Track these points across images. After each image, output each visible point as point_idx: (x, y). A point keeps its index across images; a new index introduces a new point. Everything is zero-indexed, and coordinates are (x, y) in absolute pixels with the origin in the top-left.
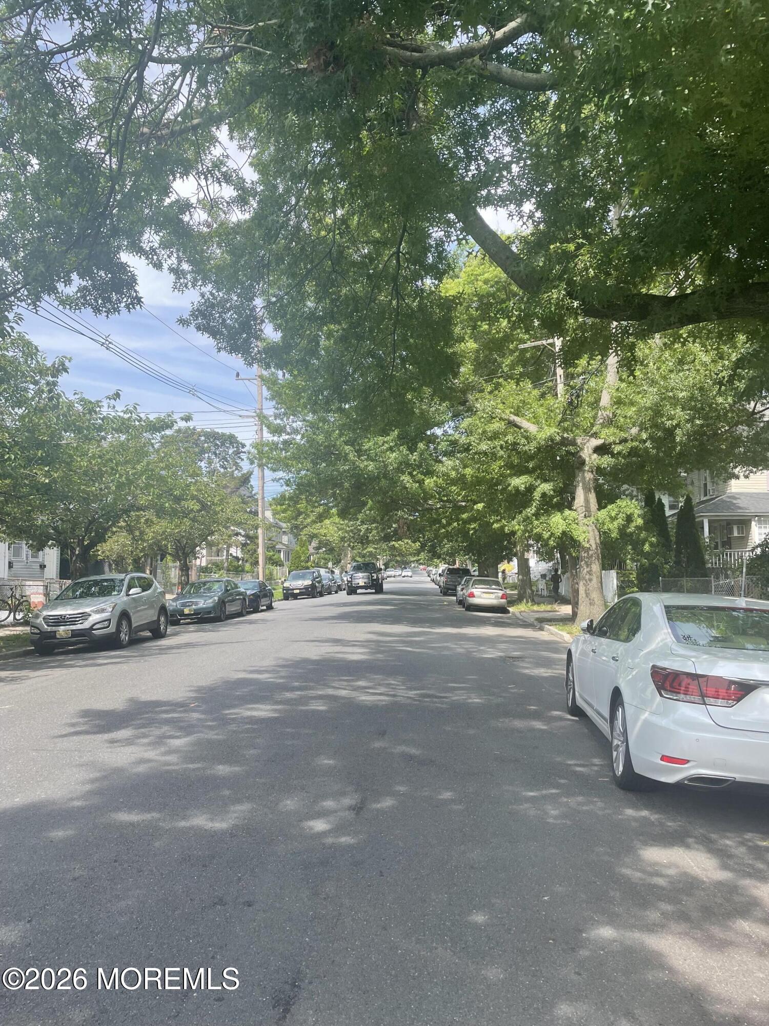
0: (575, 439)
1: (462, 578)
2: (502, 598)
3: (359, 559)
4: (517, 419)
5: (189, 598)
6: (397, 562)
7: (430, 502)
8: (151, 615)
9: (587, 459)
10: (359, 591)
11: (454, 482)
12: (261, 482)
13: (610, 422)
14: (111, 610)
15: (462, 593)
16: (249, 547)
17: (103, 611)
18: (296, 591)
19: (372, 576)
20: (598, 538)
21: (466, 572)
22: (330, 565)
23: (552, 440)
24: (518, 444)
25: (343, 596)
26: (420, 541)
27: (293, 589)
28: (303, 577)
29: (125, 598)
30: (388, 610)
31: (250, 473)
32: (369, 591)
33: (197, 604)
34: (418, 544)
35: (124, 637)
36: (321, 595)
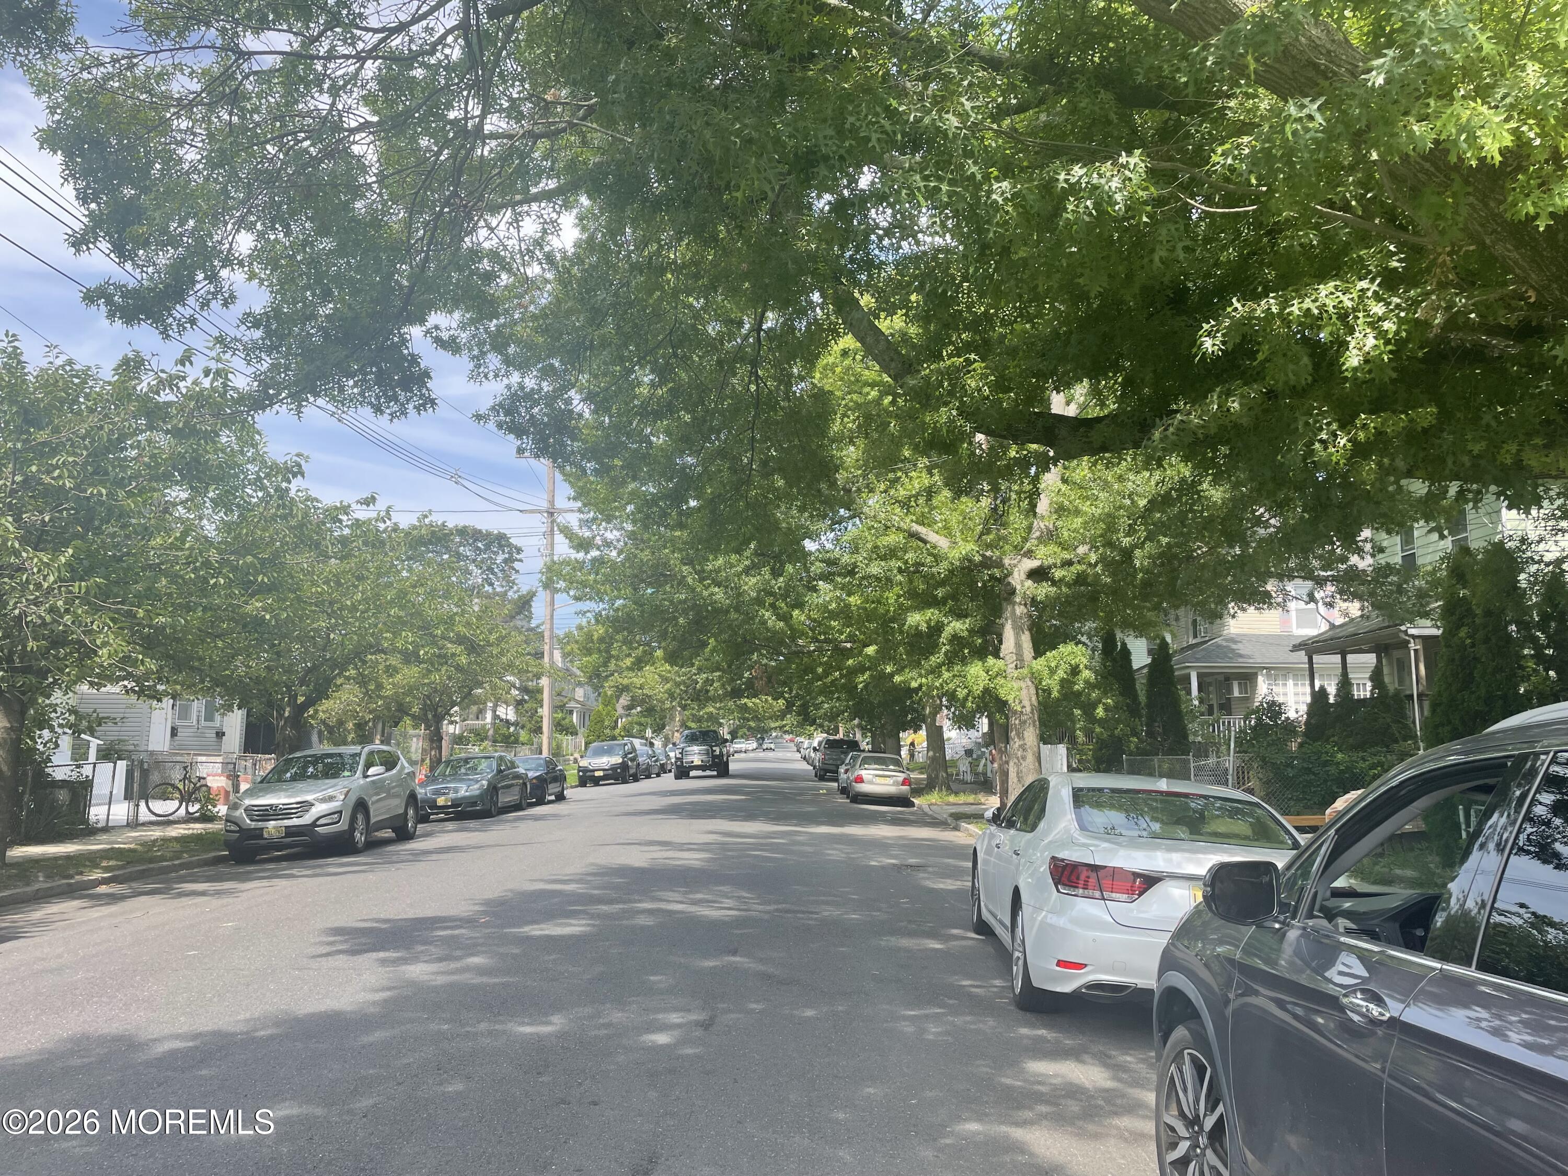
0: (1001, 559)
1: (846, 754)
2: (904, 783)
3: (693, 725)
4: (922, 530)
5: (442, 783)
6: (750, 728)
7: (800, 642)
8: (396, 805)
9: (1018, 587)
10: (693, 773)
11: (833, 615)
12: (549, 609)
13: (1050, 536)
14: (342, 797)
15: (845, 776)
16: (526, 706)
17: (331, 799)
18: (597, 774)
19: (713, 751)
20: (1034, 698)
21: (853, 745)
22: (649, 733)
23: (970, 561)
24: (923, 565)
25: (668, 781)
26: (784, 698)
27: (594, 771)
28: (609, 752)
29: (362, 782)
30: (736, 801)
31: (532, 595)
32: (708, 773)
33: (456, 790)
34: (781, 702)
35: (359, 837)
36: (636, 779)
